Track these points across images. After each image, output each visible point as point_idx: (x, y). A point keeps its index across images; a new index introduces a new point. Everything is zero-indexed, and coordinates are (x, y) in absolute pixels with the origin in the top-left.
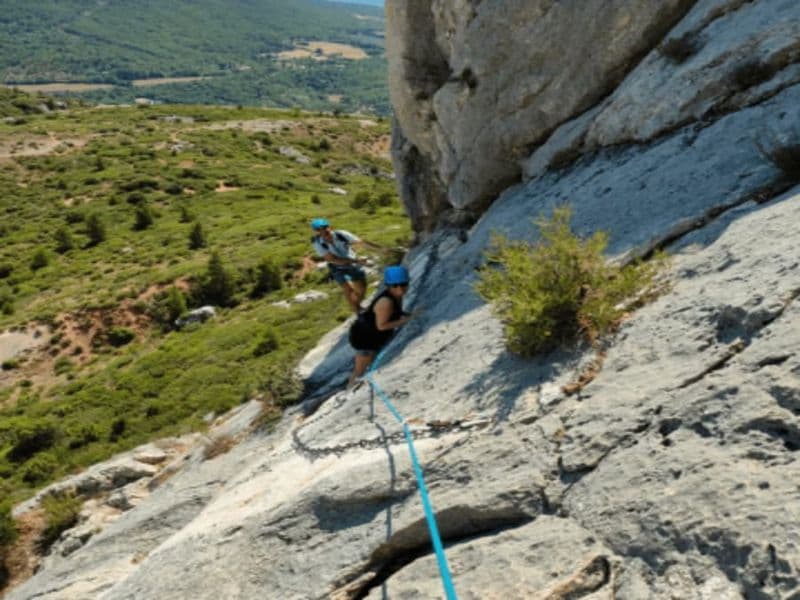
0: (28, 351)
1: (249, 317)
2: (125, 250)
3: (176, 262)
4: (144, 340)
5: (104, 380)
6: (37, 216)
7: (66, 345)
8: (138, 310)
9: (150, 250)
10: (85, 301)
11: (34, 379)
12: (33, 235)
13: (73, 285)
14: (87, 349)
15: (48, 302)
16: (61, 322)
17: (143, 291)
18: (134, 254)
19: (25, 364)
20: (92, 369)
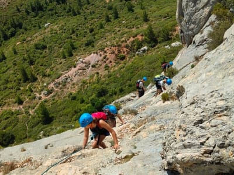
0: (98, 61)
1: (158, 52)
2: (123, 22)
3: (138, 28)
4: (128, 59)
5: (117, 74)
6: (99, 7)
7: (108, 59)
8: (127, 47)
9: (131, 22)
10: (112, 43)
11: (99, 71)
12: (98, 15)
13: (109, 36)
14: (113, 61)
15: (103, 43)
16: (106, 51)
17: (128, 40)
18: (126, 24)
19: (97, 66)
20: (114, 69)
